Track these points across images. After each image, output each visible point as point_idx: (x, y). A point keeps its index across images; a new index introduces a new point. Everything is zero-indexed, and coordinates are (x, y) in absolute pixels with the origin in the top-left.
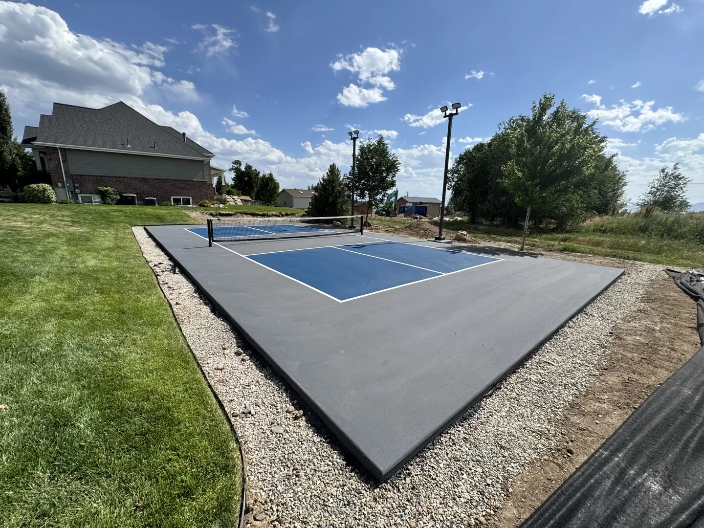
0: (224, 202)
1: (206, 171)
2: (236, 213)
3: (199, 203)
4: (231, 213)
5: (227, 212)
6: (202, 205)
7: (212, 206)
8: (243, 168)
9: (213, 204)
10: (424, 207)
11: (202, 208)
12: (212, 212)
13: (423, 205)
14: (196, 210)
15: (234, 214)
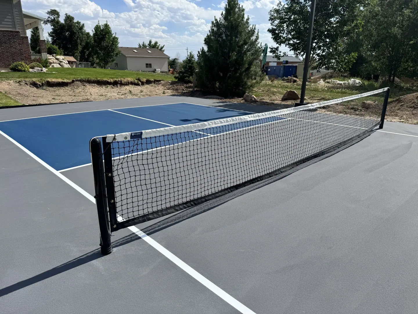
0: (46, 64)
1: (17, 19)
2: (73, 81)
3: (11, 67)
4: (65, 81)
5: (60, 80)
6: (15, 69)
7: (31, 70)
8: (62, 20)
9: (32, 68)
10: (293, 66)
11: (18, 74)
12: (34, 80)
13: (290, 65)
14: (8, 78)
15: (70, 83)
